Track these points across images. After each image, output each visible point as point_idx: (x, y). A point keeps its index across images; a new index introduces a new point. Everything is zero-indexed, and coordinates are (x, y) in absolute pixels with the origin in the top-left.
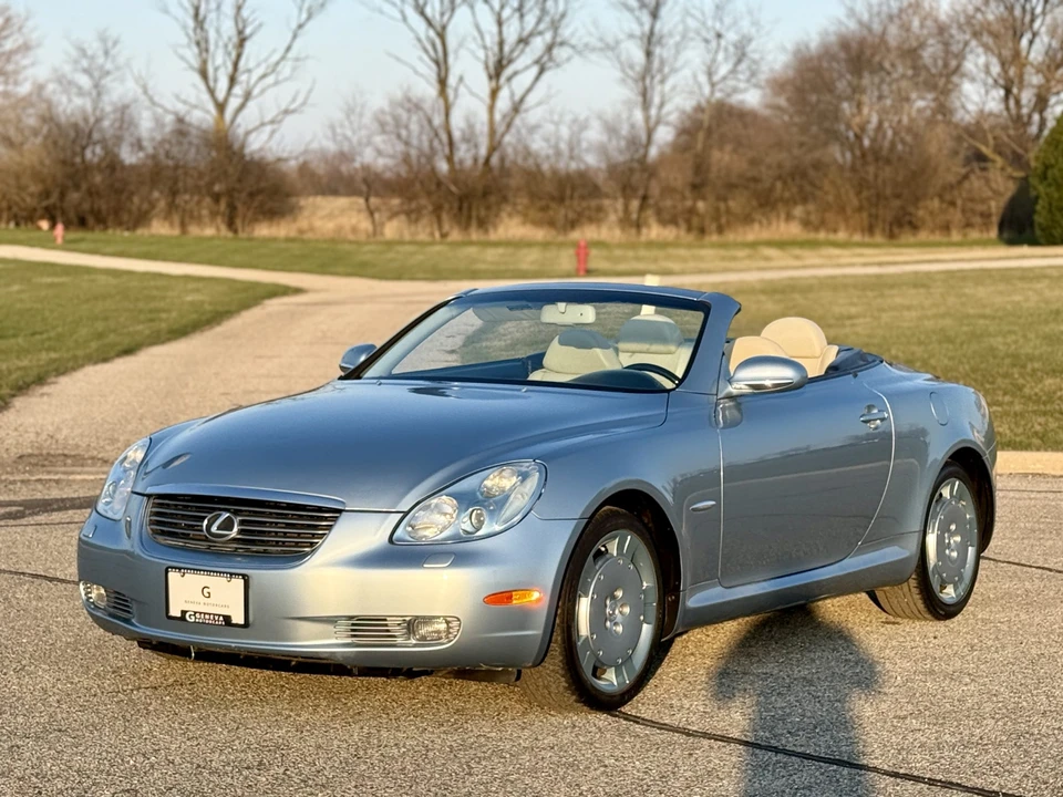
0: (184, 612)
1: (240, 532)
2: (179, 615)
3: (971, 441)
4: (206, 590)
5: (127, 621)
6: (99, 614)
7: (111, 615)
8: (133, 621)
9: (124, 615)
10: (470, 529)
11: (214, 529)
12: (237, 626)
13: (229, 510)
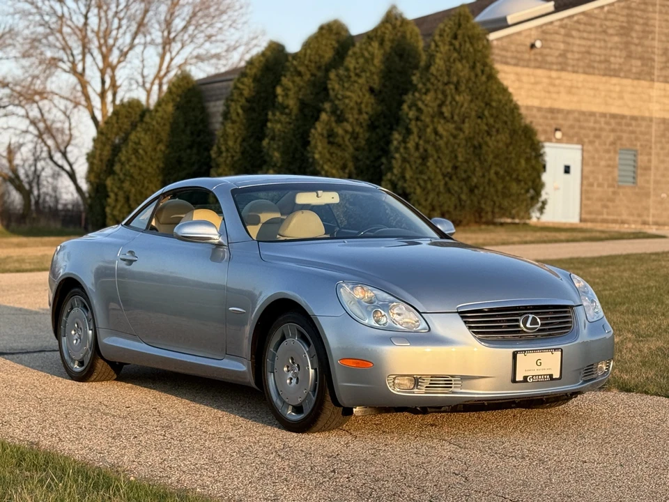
0: (525, 378)
2: (522, 379)
4: (539, 361)
11: (528, 325)
12: (556, 379)
13: (531, 313)
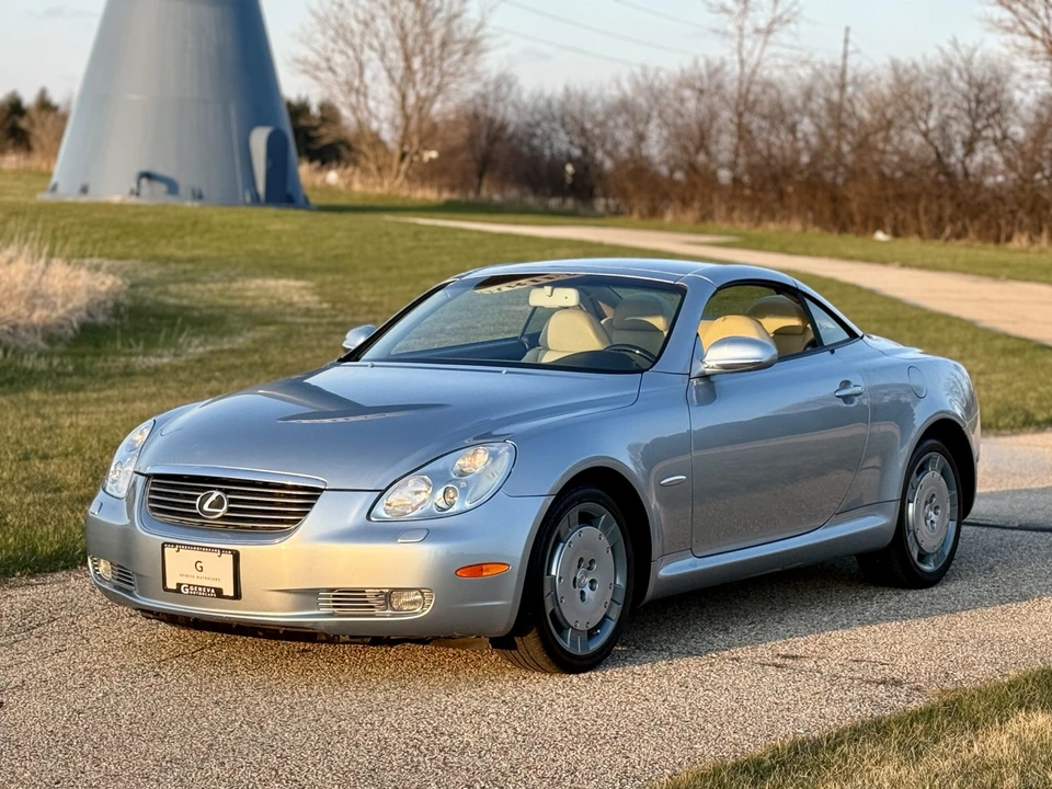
0: (179, 585)
1: (230, 510)
2: (175, 587)
3: (948, 412)
4: (199, 564)
5: (129, 592)
6: (107, 587)
7: (115, 587)
8: (135, 593)
9: (127, 587)
10: (443, 505)
11: (206, 507)
12: (227, 597)
13: (220, 490)
